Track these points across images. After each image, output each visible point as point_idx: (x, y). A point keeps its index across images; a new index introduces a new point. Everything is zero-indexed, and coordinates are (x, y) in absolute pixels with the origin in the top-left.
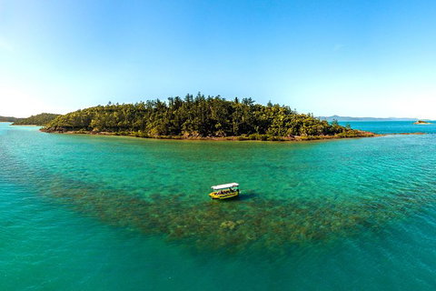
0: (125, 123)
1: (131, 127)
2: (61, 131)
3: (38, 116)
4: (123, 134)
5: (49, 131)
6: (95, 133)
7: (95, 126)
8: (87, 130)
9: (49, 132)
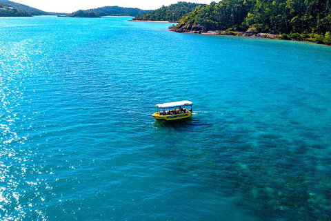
0: (305, 18)
1: (314, 26)
2: (198, 30)
3: (173, 6)
4: (295, 38)
5: (180, 29)
6: (249, 34)
7: (252, 22)
8: (239, 29)
9: (182, 31)
